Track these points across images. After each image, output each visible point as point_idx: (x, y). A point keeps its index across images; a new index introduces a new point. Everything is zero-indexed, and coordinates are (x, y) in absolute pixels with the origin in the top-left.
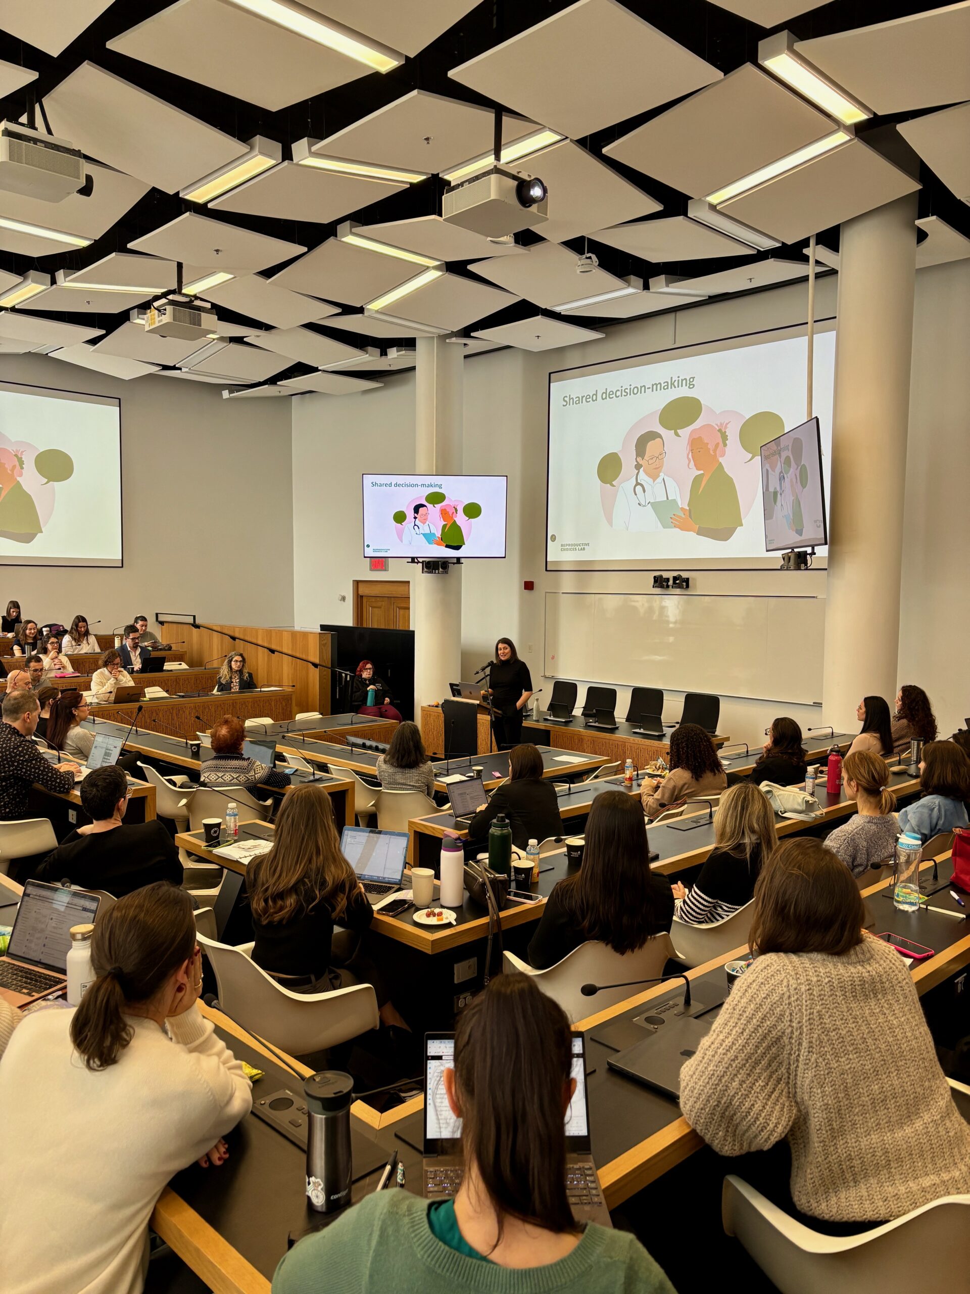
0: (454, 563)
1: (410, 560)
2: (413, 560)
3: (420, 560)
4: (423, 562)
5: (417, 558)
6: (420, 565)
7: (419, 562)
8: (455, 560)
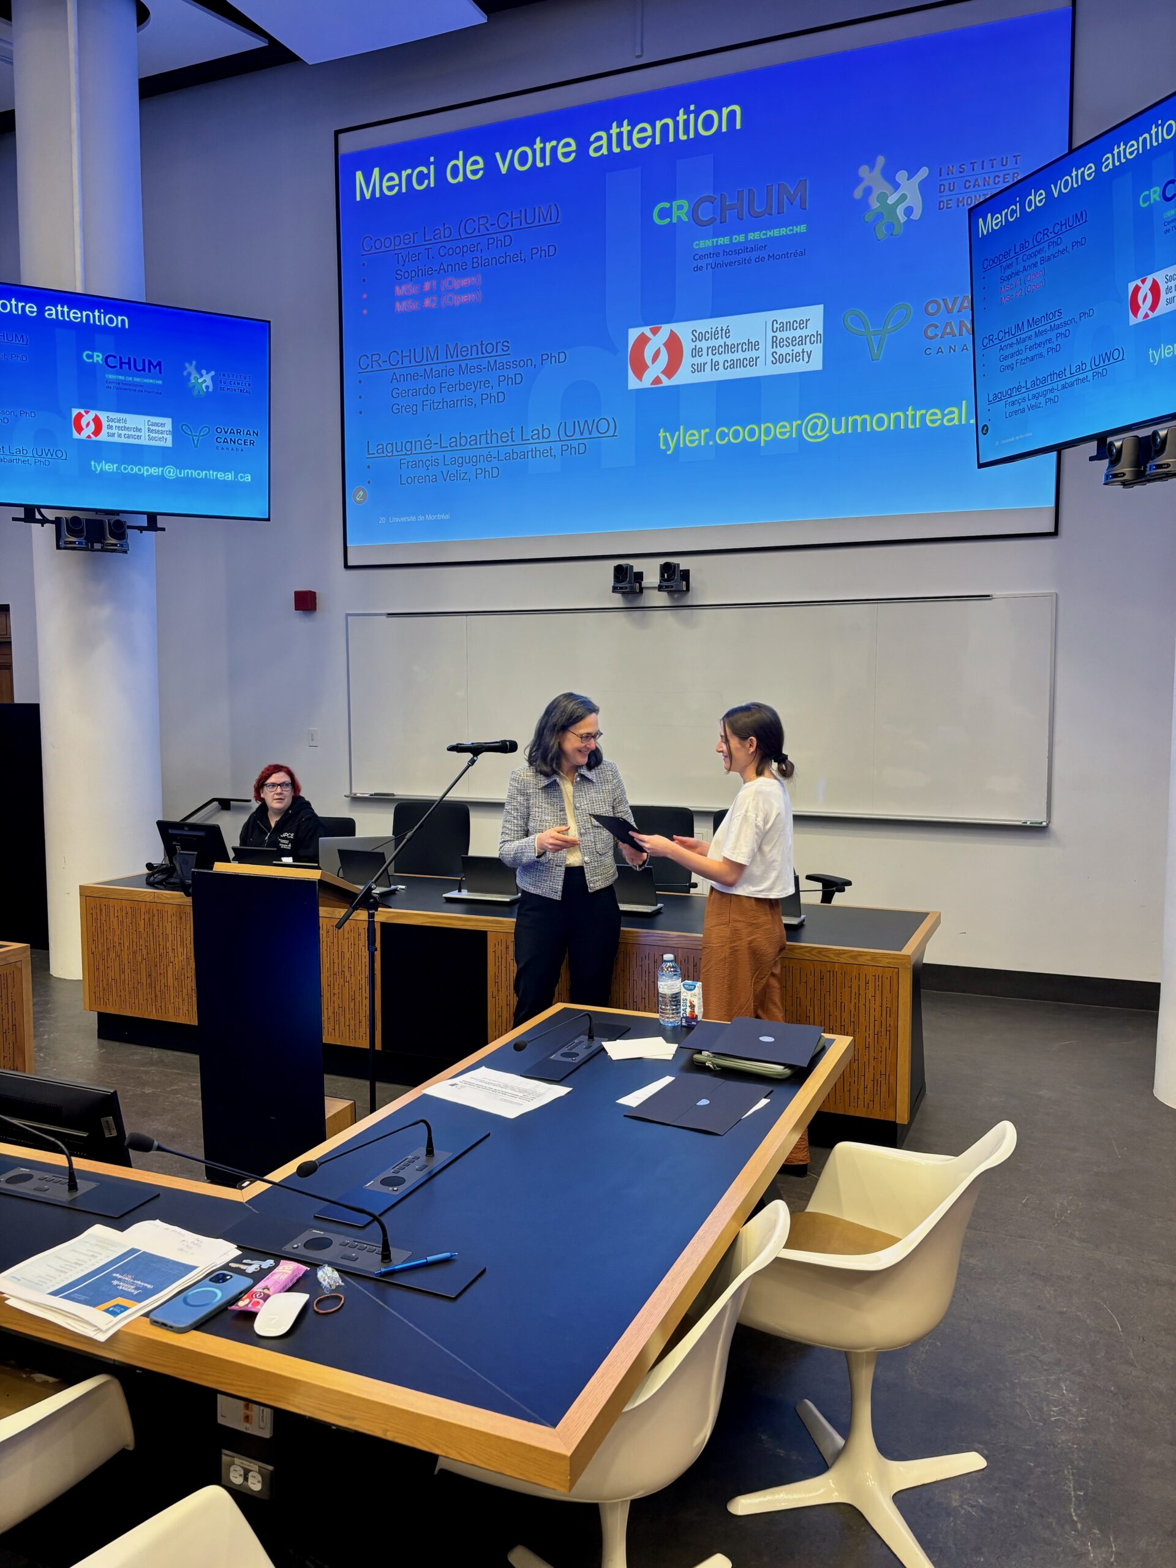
0: (141, 529)
1: (20, 512)
2: (30, 514)
3: (50, 514)
4: (57, 522)
5: (39, 507)
6: (50, 528)
7: (44, 521)
8: (143, 521)
